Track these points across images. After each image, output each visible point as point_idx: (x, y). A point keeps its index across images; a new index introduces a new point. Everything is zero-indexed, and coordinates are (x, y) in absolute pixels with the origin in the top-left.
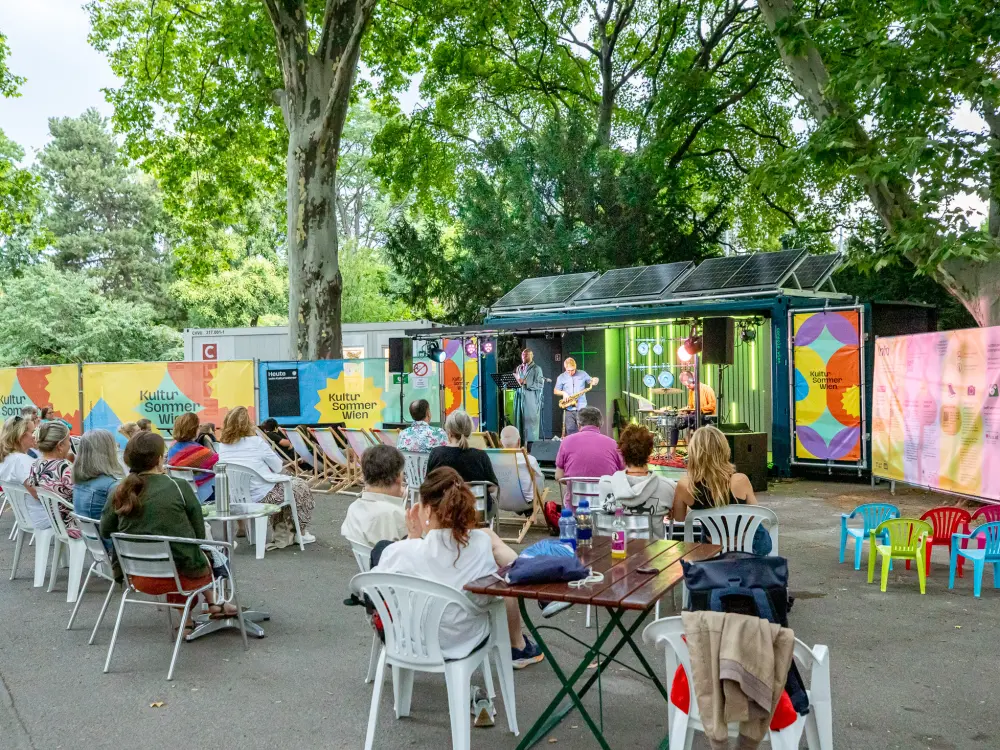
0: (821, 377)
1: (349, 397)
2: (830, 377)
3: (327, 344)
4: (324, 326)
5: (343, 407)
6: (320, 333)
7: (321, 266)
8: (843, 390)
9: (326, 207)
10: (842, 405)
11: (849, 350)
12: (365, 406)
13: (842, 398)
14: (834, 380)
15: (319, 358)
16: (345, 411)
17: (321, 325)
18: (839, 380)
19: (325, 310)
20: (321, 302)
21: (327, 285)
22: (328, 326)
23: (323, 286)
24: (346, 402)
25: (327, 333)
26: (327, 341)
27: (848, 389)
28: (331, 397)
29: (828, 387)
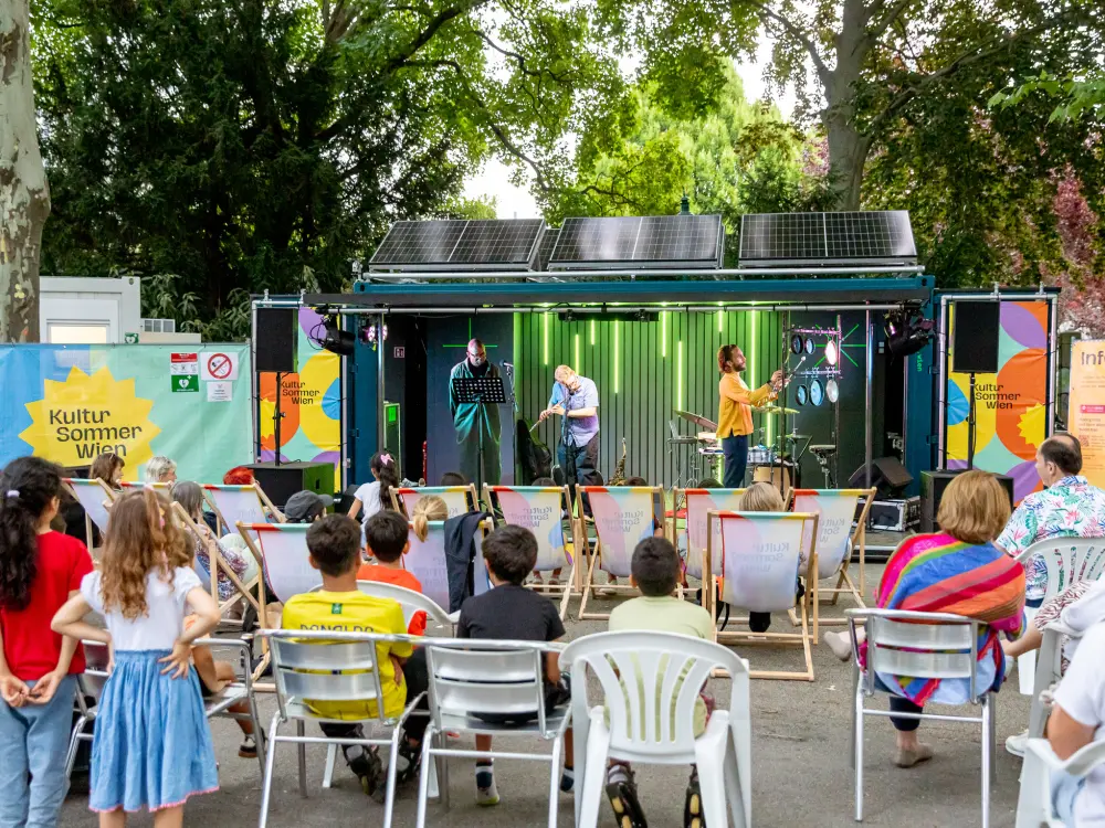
0: (989, 392)
1: (89, 417)
2: (1002, 391)
3: (23, 313)
4: (20, 277)
5: (77, 435)
6: (12, 291)
7: (15, 158)
8: (1022, 410)
9: (20, 41)
10: (1019, 430)
11: (1031, 355)
12: (119, 433)
13: (1019, 420)
14: (1008, 397)
15: (9, 340)
16: (81, 443)
17: (14, 275)
18: (1017, 396)
19: (22, 245)
20: (13, 229)
21: (27, 198)
22: (25, 276)
23: (18, 199)
24: (83, 426)
25: (25, 291)
26: (24, 306)
27: (1029, 409)
28: (53, 417)
29: (1000, 406)
